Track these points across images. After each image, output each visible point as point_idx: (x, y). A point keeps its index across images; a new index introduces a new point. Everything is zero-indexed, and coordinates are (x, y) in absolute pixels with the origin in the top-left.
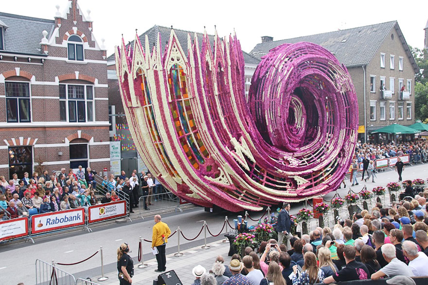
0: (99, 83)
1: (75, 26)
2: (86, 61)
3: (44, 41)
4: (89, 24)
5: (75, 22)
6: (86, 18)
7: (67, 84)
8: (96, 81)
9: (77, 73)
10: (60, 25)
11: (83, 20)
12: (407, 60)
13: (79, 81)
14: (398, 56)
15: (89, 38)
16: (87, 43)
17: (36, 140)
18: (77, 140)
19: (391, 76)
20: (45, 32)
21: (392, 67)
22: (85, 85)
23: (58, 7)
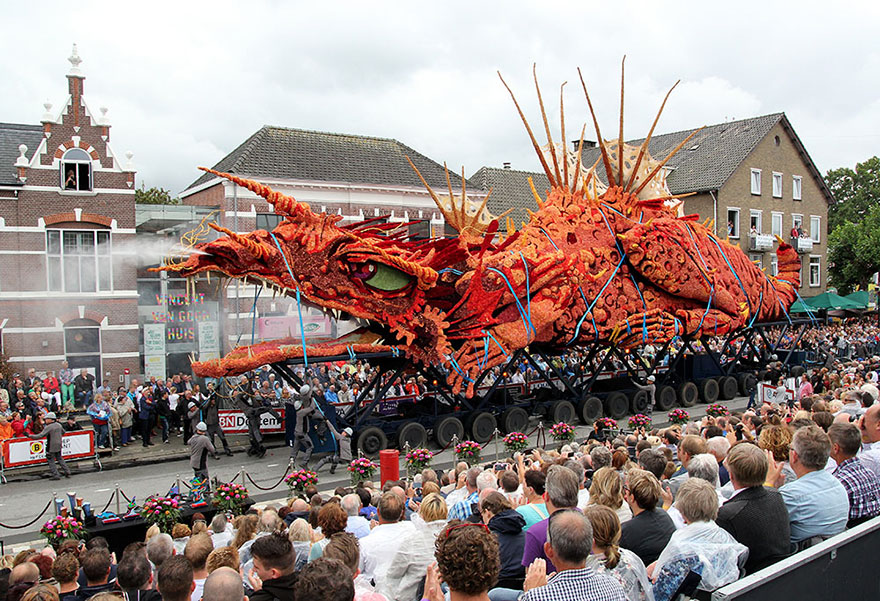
0: (119, 227)
1: (77, 134)
2: (96, 191)
3: (22, 161)
4: (104, 130)
5: (77, 129)
6: (97, 120)
7: (62, 230)
8: (114, 223)
9: (78, 212)
10: (48, 135)
11: (92, 124)
12: (810, 182)
13: (83, 223)
14: (791, 174)
15: (101, 153)
16: (98, 161)
17: (5, 321)
18: (76, 321)
19: (773, 209)
20: (23, 148)
21: (777, 193)
22: (96, 231)
23: (48, 107)
